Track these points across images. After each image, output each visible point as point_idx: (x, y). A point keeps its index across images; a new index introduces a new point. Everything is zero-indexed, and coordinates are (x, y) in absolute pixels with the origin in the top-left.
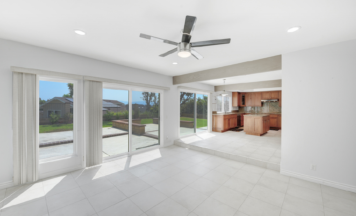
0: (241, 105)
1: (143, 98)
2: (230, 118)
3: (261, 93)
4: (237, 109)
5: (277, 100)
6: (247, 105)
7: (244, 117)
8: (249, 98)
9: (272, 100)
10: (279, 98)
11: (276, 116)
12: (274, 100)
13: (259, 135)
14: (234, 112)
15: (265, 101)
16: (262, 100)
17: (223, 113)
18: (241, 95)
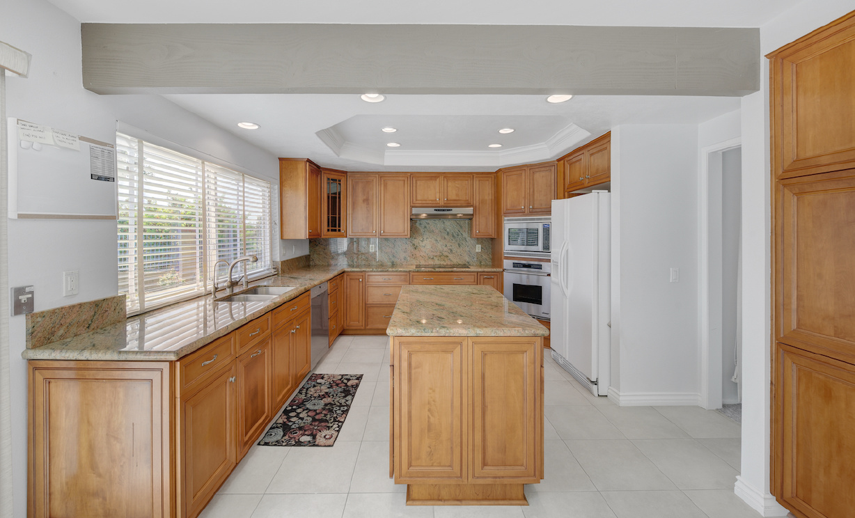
18: (324, 180)
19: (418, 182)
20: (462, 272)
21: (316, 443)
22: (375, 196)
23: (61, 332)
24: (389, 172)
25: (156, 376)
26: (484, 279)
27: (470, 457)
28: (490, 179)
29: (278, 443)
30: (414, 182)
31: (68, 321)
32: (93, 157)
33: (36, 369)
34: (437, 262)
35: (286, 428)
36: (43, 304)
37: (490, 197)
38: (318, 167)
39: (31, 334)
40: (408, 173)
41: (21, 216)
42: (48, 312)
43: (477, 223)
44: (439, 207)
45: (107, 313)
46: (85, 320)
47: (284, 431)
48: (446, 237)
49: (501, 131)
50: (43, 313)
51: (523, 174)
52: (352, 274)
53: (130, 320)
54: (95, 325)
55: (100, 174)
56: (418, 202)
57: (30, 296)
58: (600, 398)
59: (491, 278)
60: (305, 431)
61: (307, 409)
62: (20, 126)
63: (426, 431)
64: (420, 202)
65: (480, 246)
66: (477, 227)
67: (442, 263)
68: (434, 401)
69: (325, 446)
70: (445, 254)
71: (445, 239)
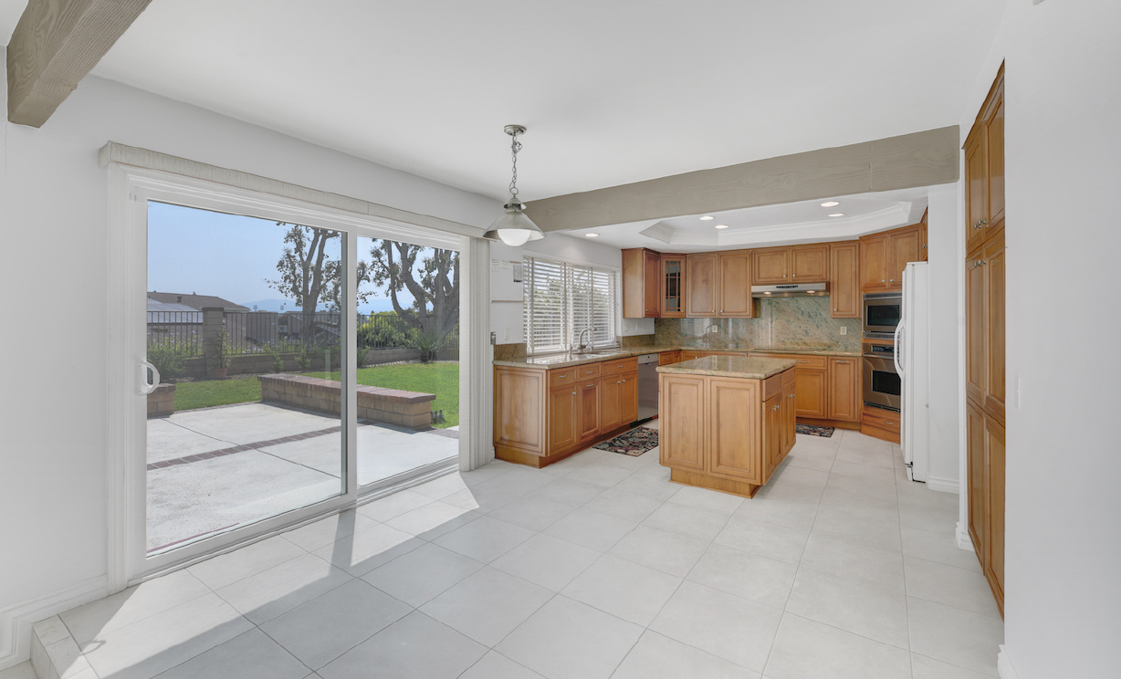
0: (666, 314)
1: (280, 284)
2: (595, 381)
3: (752, 255)
4: (649, 329)
5: (822, 286)
6: (689, 313)
7: (660, 376)
8: (700, 278)
9: (801, 287)
10: (834, 278)
11: (820, 365)
12: (810, 288)
13: (747, 490)
14: (632, 345)
15: (767, 290)
16: (755, 289)
17: (561, 353)
18: (664, 263)
19: (762, 259)
20: (808, 354)
21: (627, 453)
22: (714, 275)
23: (505, 354)
24: (730, 251)
25: (540, 376)
26: (836, 364)
28: (852, 248)
29: (604, 449)
30: (757, 259)
31: (506, 351)
32: (514, 270)
33: (497, 369)
36: (499, 341)
37: (854, 270)
38: (658, 253)
39: (495, 353)
40: (750, 249)
41: (493, 301)
43: (836, 301)
44: (786, 284)
45: (520, 349)
46: (512, 352)
47: (609, 445)
48: (801, 317)
50: (499, 345)
51: (884, 242)
52: (687, 351)
53: (528, 355)
54: (516, 356)
55: (517, 279)
56: (760, 279)
57: (495, 337)
58: (914, 483)
59: (847, 363)
60: (622, 448)
62: (493, 262)
64: (763, 279)
65: (845, 327)
66: (836, 304)
69: (632, 456)
70: (798, 336)
71: (799, 319)
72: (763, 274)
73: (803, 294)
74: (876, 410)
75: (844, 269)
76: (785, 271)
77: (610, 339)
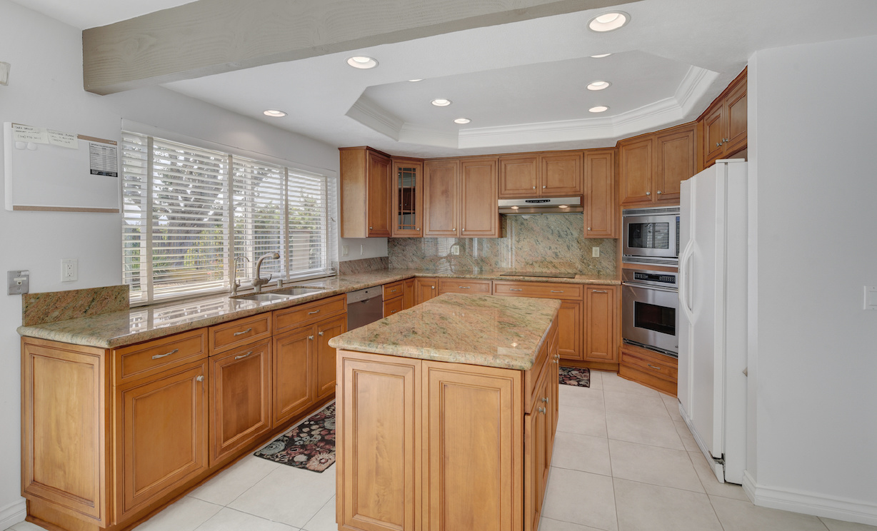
0: (397, 233)
3: (498, 162)
5: (576, 201)
6: (427, 232)
8: (439, 188)
9: (553, 201)
10: (587, 191)
12: (564, 203)
15: (514, 204)
16: (502, 203)
18: (395, 171)
19: (509, 167)
20: (561, 283)
21: (307, 466)
22: (455, 186)
23: (56, 313)
24: (472, 156)
25: (95, 361)
26: (592, 293)
27: (425, 520)
28: (608, 157)
29: (272, 458)
30: (503, 167)
31: (64, 305)
32: (93, 153)
33: (26, 344)
34: (538, 269)
35: (290, 443)
36: (38, 286)
37: (609, 182)
38: (388, 156)
39: (26, 313)
40: (496, 155)
41: (16, 208)
42: (42, 294)
43: (589, 218)
44: (536, 197)
45: (107, 301)
46: (82, 305)
47: (286, 445)
48: (550, 237)
49: (590, 87)
50: (36, 294)
51: (649, 147)
52: (425, 279)
53: (133, 310)
54: (94, 311)
55: (101, 168)
56: (507, 192)
57: (25, 279)
58: (727, 486)
59: (604, 293)
60: (306, 450)
61: (324, 427)
62: (14, 129)
63: (374, 473)
64: (511, 192)
65: (598, 248)
66: (589, 222)
67: (545, 270)
68: (382, 437)
69: (314, 471)
70: (548, 259)
71: (548, 239)
72: (510, 186)
73: (554, 209)
74: (638, 349)
75: (598, 179)
76: (534, 183)
77: (323, 268)
